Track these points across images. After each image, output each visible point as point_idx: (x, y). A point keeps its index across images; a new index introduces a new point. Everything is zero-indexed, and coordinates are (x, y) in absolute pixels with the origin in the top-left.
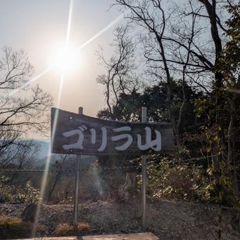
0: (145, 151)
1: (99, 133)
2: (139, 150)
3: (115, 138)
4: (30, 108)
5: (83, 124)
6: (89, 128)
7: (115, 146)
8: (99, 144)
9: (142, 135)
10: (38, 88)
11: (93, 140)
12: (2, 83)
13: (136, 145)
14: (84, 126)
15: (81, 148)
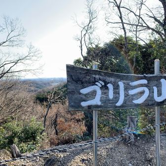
0: (161, 102)
1: (116, 88)
2: (156, 102)
3: (132, 92)
4: (26, 59)
5: (100, 79)
6: (106, 83)
7: (133, 99)
8: (116, 99)
9: (157, 87)
10: (31, 46)
11: (111, 95)
12: (4, 42)
13: (153, 97)
14: (101, 82)
15: (99, 103)
